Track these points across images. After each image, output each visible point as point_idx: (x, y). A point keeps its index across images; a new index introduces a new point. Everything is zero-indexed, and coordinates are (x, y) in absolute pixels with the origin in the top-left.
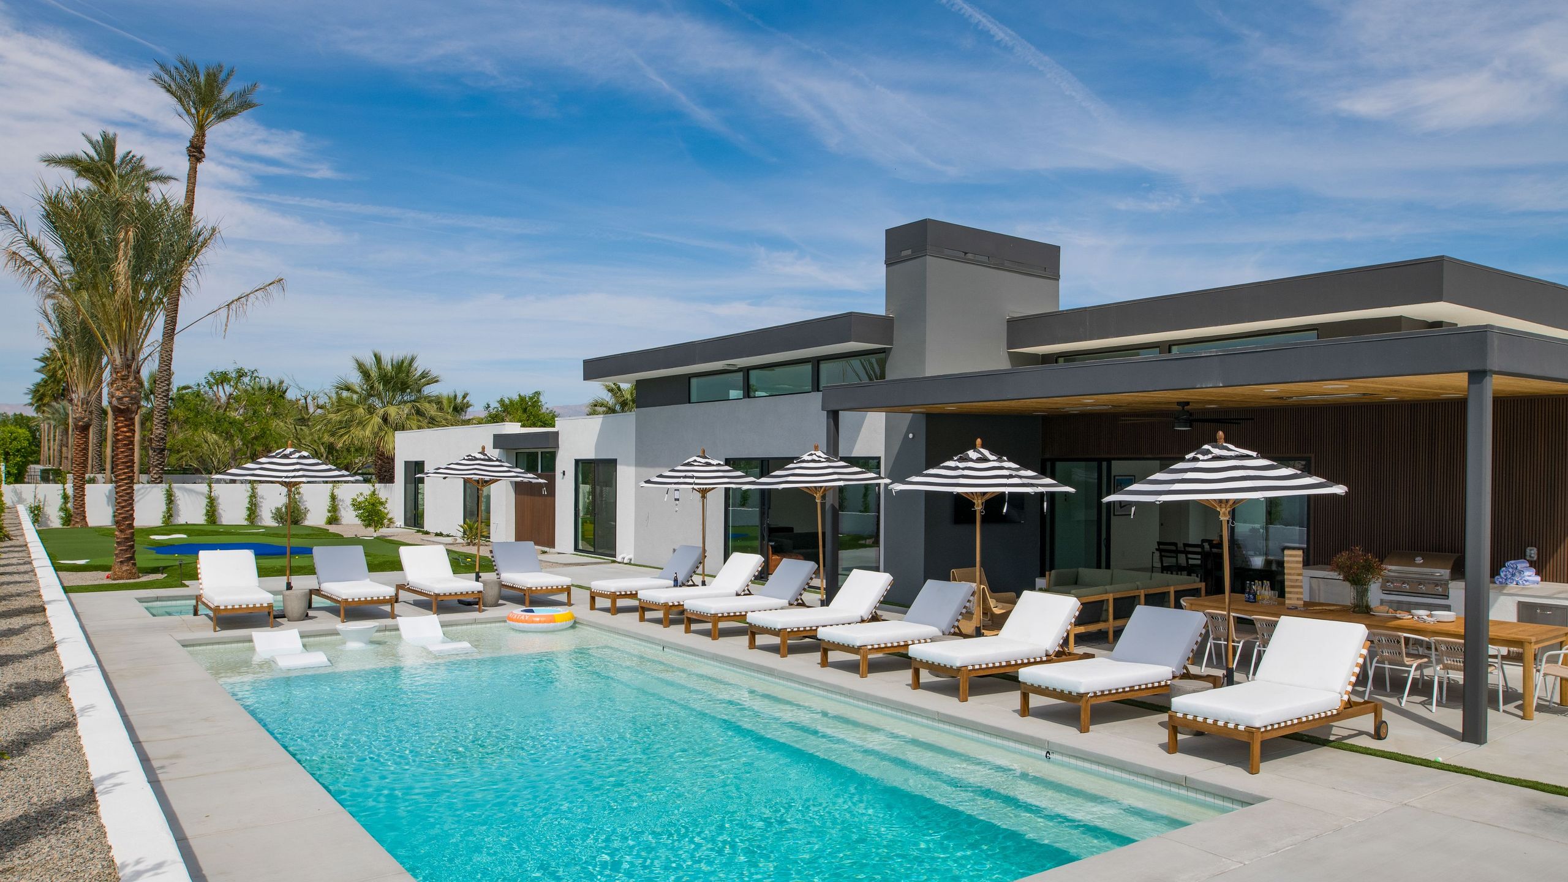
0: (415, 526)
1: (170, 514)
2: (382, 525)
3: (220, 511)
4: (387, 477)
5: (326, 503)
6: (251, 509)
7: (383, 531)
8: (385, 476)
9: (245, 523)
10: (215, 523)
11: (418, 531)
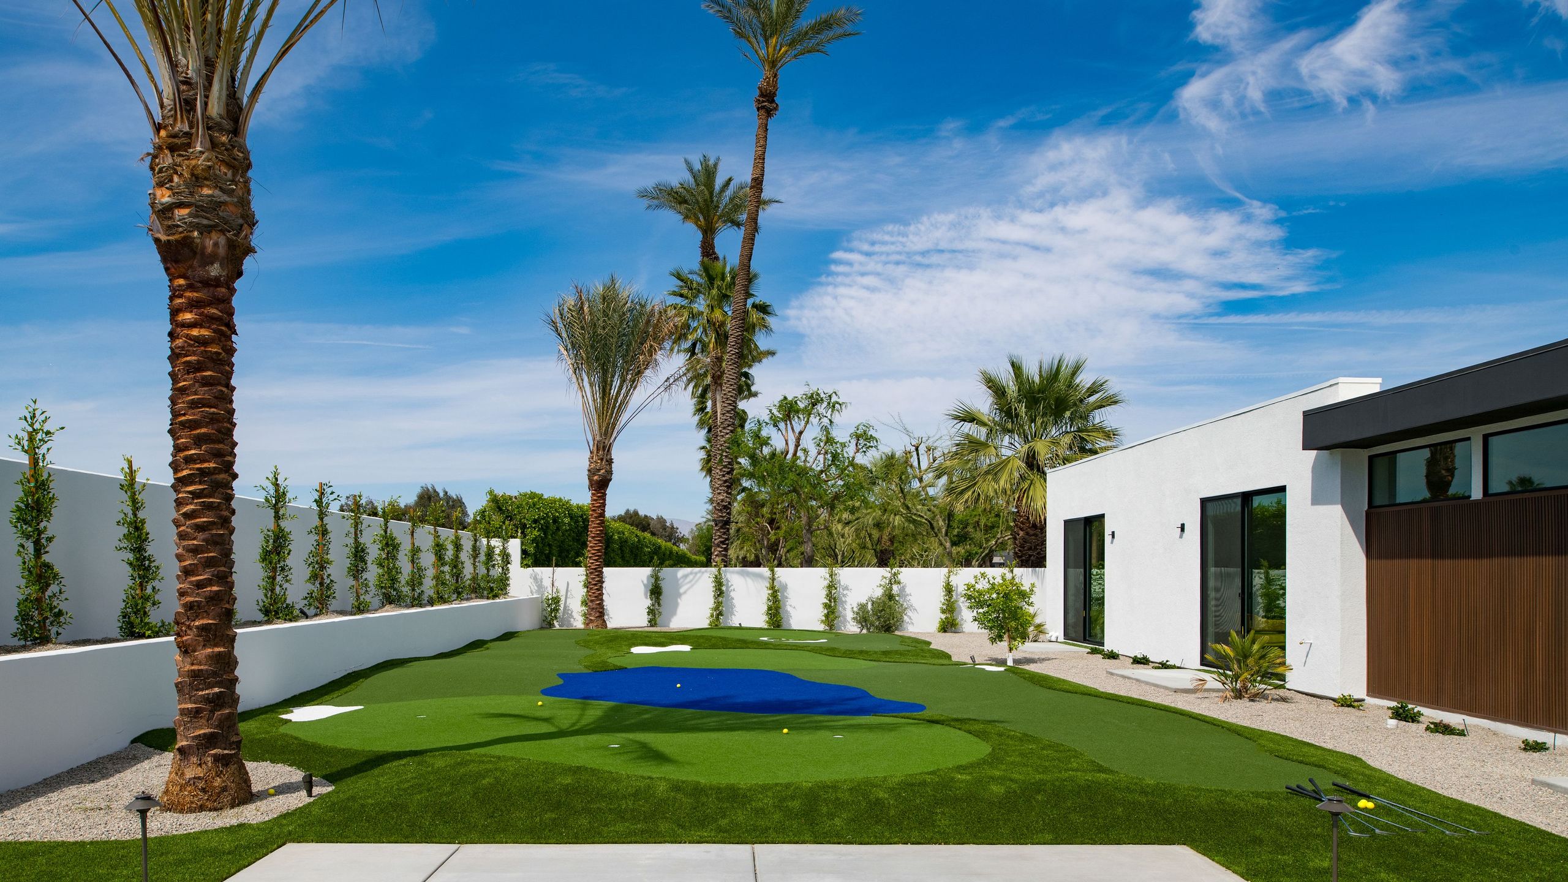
0: (1085, 640)
1: (719, 612)
2: (1024, 637)
3: (789, 608)
4: (1033, 557)
5: (938, 598)
6: (830, 606)
7: (1028, 648)
8: (1030, 556)
9: (821, 627)
10: (778, 626)
11: (1094, 652)
